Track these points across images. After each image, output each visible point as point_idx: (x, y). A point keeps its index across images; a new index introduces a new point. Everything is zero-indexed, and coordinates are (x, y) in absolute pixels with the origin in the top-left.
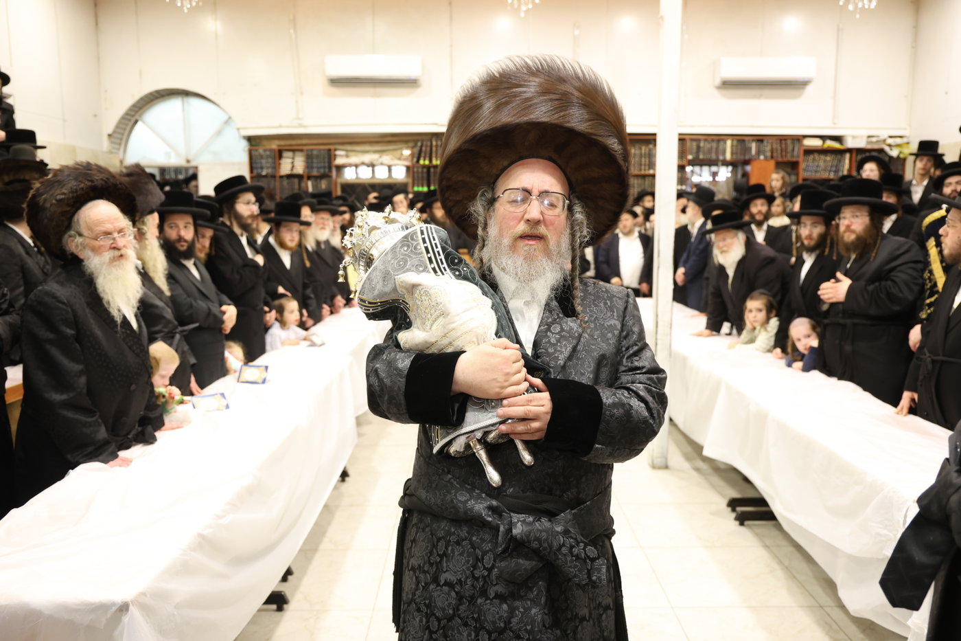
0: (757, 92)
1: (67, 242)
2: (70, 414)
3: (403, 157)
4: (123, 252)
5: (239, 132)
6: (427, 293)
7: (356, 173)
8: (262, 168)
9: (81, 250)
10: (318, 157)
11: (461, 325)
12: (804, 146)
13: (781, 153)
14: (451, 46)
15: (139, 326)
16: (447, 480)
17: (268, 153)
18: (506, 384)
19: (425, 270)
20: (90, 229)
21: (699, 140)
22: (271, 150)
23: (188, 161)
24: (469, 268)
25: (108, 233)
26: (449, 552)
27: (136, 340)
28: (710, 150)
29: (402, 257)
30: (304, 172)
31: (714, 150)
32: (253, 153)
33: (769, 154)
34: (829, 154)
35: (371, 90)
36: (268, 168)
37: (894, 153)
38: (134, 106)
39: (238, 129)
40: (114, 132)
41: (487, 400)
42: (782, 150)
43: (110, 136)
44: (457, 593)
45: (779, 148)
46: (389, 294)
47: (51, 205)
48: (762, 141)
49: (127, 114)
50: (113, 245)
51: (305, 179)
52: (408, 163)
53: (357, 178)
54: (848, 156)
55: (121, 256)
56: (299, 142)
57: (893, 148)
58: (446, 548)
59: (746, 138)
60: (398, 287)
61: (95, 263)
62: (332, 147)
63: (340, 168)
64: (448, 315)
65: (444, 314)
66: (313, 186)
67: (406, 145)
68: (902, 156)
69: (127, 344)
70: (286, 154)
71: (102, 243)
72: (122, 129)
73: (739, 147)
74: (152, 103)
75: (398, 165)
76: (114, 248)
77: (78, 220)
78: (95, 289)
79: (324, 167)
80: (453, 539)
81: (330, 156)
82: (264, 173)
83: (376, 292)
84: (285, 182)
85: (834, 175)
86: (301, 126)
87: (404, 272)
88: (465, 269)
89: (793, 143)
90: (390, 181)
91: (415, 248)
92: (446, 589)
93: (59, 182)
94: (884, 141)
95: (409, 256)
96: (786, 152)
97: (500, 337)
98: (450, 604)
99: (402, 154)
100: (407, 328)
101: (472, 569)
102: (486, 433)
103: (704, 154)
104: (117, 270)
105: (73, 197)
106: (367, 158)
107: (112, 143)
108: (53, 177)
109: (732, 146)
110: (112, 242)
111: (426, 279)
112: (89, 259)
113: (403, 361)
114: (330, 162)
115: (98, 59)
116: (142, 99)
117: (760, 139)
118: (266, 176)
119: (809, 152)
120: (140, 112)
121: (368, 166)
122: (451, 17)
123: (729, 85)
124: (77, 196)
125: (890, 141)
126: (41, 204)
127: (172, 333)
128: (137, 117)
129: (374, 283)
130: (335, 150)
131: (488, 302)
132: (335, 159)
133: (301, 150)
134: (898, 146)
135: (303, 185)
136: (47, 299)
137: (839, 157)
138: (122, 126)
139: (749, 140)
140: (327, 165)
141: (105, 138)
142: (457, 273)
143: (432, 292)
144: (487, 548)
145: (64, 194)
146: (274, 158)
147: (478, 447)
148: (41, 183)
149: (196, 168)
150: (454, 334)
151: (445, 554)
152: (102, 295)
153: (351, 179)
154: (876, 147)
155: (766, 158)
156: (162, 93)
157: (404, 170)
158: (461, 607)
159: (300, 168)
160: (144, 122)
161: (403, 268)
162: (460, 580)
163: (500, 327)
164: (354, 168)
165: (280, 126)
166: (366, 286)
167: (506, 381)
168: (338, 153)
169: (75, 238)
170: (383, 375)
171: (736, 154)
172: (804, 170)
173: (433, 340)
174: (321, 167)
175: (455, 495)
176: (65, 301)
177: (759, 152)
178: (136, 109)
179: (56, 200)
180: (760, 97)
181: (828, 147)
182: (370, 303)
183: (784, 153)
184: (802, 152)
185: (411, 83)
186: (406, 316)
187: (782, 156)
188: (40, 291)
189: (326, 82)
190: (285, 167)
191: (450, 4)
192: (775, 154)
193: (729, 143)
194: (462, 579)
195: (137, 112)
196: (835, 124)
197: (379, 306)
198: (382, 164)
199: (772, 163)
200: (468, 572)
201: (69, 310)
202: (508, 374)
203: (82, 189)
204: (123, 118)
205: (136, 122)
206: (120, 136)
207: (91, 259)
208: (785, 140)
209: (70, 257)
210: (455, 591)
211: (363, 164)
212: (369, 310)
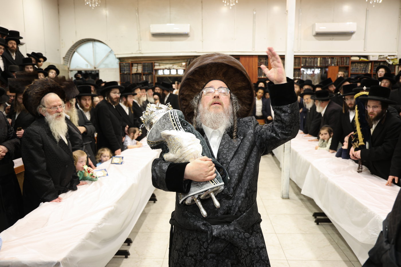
0: (331, 37)
1: (39, 110)
2: (39, 178)
3: (182, 66)
4: (61, 113)
5: (115, 56)
6: (174, 139)
7: (163, 72)
8: (125, 71)
9: (44, 113)
10: (147, 66)
11: (187, 151)
12: (351, 60)
13: (341, 63)
14: (202, 20)
15: (68, 143)
16: (186, 213)
17: (127, 64)
18: (206, 175)
19: (173, 129)
20: (48, 104)
21: (306, 58)
22: (128, 63)
23: (95, 68)
24: (190, 127)
25: (55, 106)
26: (189, 243)
27: (67, 148)
28: (311, 62)
29: (163, 124)
30: (142, 72)
31: (312, 62)
32: (121, 64)
33: (336, 64)
34: (362, 64)
35: (169, 38)
36: (127, 71)
37: (391, 63)
38: (73, 46)
39: (115, 55)
40: (66, 56)
41: (199, 182)
42: (341, 62)
43: (64, 58)
44: (194, 259)
45: (341, 61)
46: (159, 139)
47: (33, 95)
48: (333, 58)
49: (70, 49)
50: (57, 111)
51: (142, 75)
52: (184, 68)
53: (163, 74)
54: (370, 64)
55: (60, 115)
56: (140, 60)
57: (390, 61)
58: (188, 242)
59: (326, 57)
60: (162, 136)
61: (50, 118)
62: (153, 62)
63: (157, 70)
64: (182, 147)
65: (181, 147)
66: (145, 78)
67: (183, 61)
68: (394, 64)
69: (63, 149)
70: (134, 65)
71: (53, 110)
72: (68, 55)
73: (323, 61)
74: (81, 44)
75: (180, 69)
76: (58, 112)
77: (43, 101)
78: (49, 128)
79: (150, 70)
80: (191, 238)
81: (153, 65)
82: (125, 73)
83: (154, 138)
84: (134, 76)
85: (364, 72)
86: (141, 53)
87: (164, 130)
88: (189, 128)
89: (346, 59)
90: (177, 75)
91: (168, 120)
92: (190, 258)
93: (36, 86)
94: (386, 57)
95: (166, 123)
96: (344, 63)
97: (204, 156)
98: (192, 264)
99: (182, 64)
100: (167, 152)
101: (199, 249)
102: (199, 196)
103: (308, 64)
104: (58, 121)
105: (42, 92)
106: (168, 66)
107: (65, 61)
108: (34, 84)
109: (320, 60)
110: (57, 109)
111: (173, 133)
112: (47, 116)
113: (165, 166)
114: (152, 68)
115: (59, 27)
116: (76, 43)
117: (332, 57)
118: (126, 74)
119: (354, 62)
120: (76, 48)
121: (168, 69)
122: (202, 8)
123: (319, 35)
124: (43, 91)
125: (389, 58)
126: (29, 94)
127: (82, 145)
128: (75, 50)
129: (152, 135)
130: (155, 63)
131: (199, 141)
132: (154, 67)
133: (141, 63)
134: (392, 59)
135: (141, 77)
136: (31, 132)
137: (366, 64)
138: (69, 54)
139: (327, 58)
140: (151, 69)
141: (62, 59)
142: (186, 129)
143: (175, 138)
144: (205, 240)
145: (38, 90)
146: (130, 66)
147: (197, 201)
148: (29, 86)
149: (98, 71)
150: (184, 155)
151: (188, 244)
152: (52, 131)
153: (161, 75)
154: (383, 60)
155: (335, 65)
156: (85, 40)
157: (182, 71)
158: (197, 264)
159: (140, 70)
160: (77, 52)
161: (163, 129)
162: (195, 254)
163: (204, 151)
164: (162, 70)
165: (132, 54)
166: (150, 136)
167: (206, 174)
168: (156, 64)
169: (42, 108)
170: (157, 172)
171: (322, 63)
172: (351, 70)
173: (177, 158)
174: (149, 70)
175: (189, 220)
176: (38, 133)
177: (332, 63)
178: (74, 47)
179: (35, 93)
180: (333, 39)
181: (362, 60)
182: (152, 143)
183: (342, 63)
184: (350, 63)
185: (186, 35)
186: (167, 148)
187: (342, 64)
188: (28, 129)
189: (151, 35)
190: (134, 70)
191: (202, 2)
192: (339, 64)
193: (319, 59)
194: (196, 254)
195: (75, 48)
196: (365, 50)
197: (156, 144)
198: (174, 69)
199: (337, 68)
200: (198, 251)
201: (40, 136)
202: (207, 172)
203: (45, 88)
204: (69, 51)
205: (74, 52)
206: (68, 58)
207: (49, 116)
208: (343, 57)
209: (40, 115)
210: (193, 258)
211: (166, 69)
212: (152, 145)
